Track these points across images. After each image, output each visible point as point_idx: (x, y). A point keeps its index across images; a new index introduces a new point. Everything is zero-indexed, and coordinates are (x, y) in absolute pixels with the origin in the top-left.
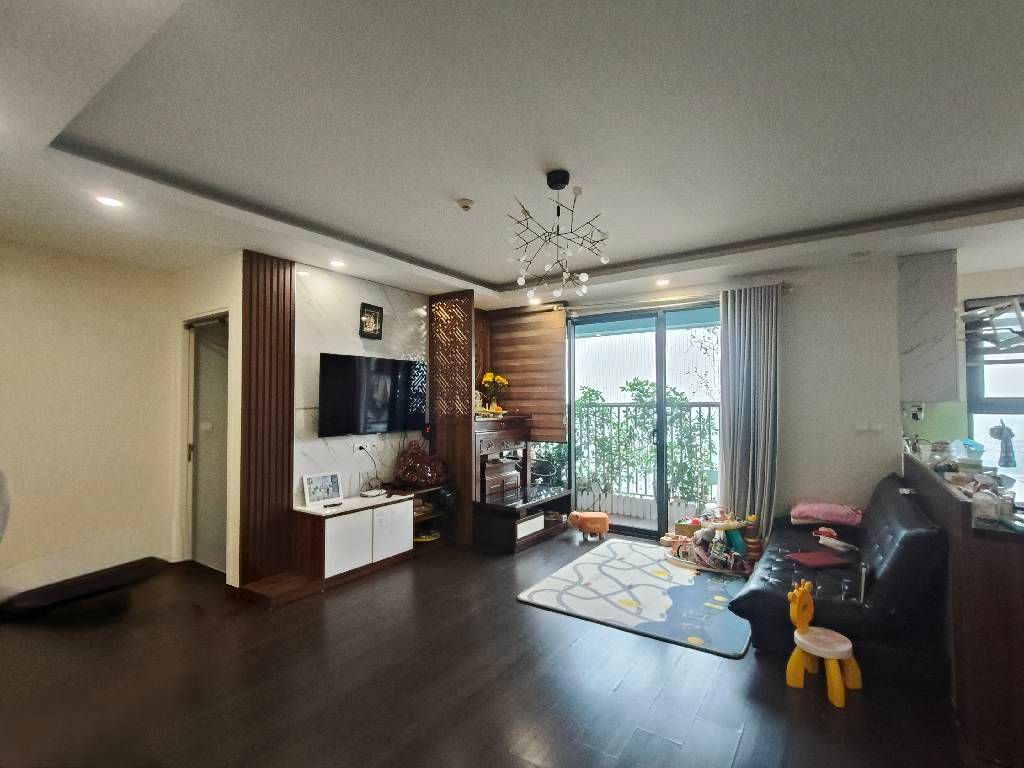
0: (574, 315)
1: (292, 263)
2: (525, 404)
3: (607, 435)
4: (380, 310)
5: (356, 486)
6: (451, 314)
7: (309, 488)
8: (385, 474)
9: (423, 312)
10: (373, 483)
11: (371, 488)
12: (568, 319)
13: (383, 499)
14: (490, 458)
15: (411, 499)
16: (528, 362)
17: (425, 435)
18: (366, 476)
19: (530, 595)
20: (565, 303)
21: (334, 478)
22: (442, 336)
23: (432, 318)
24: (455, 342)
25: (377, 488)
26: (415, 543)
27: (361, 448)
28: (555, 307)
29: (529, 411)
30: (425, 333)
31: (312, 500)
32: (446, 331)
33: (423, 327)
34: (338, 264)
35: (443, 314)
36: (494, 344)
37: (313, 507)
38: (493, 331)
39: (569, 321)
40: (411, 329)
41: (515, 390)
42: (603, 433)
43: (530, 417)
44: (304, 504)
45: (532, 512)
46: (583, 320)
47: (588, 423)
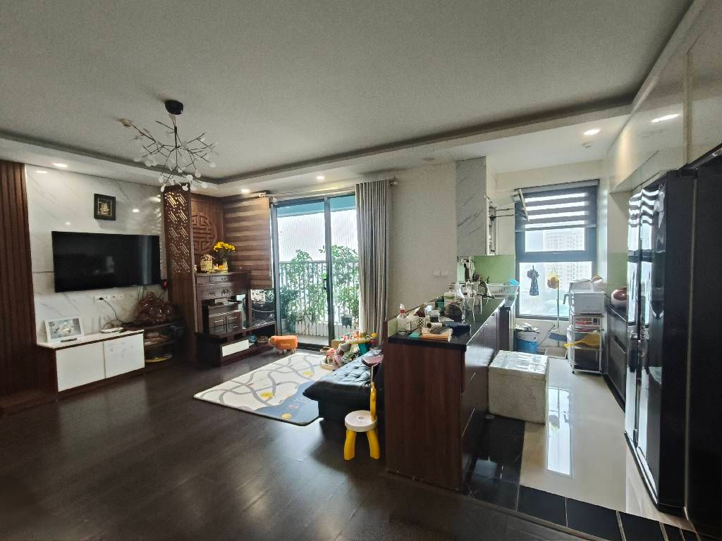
0: (275, 200)
1: (21, 165)
2: (248, 263)
3: (315, 282)
4: (113, 199)
5: (96, 327)
6: (176, 201)
7: (51, 330)
8: (125, 317)
9: (157, 199)
10: (115, 323)
11: (113, 326)
12: (270, 203)
13: (118, 334)
14: (216, 302)
15: (140, 333)
16: (248, 233)
17: (164, 288)
18: (107, 319)
19: (202, 395)
20: (268, 192)
21: (76, 322)
22: (173, 217)
23: (165, 203)
24: (180, 221)
25: (117, 326)
26: (146, 364)
27: (101, 299)
28: (259, 195)
29: (249, 269)
30: (160, 215)
31: (52, 338)
32: (175, 213)
33: (158, 210)
34: (61, 165)
35: (172, 201)
36: (226, 221)
37: (52, 343)
38: (226, 212)
39: (272, 205)
40: (147, 211)
41: (240, 254)
42: (313, 282)
43: (250, 272)
44: (46, 340)
45: (238, 337)
46: (282, 204)
47: (303, 275)
